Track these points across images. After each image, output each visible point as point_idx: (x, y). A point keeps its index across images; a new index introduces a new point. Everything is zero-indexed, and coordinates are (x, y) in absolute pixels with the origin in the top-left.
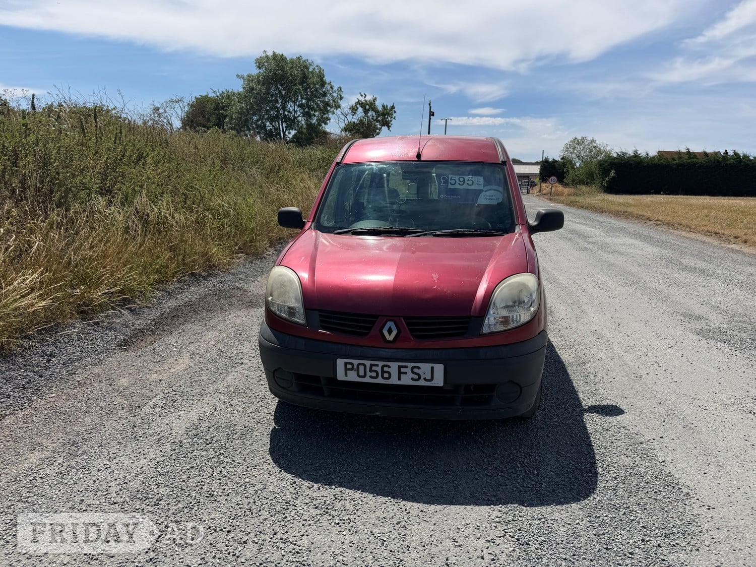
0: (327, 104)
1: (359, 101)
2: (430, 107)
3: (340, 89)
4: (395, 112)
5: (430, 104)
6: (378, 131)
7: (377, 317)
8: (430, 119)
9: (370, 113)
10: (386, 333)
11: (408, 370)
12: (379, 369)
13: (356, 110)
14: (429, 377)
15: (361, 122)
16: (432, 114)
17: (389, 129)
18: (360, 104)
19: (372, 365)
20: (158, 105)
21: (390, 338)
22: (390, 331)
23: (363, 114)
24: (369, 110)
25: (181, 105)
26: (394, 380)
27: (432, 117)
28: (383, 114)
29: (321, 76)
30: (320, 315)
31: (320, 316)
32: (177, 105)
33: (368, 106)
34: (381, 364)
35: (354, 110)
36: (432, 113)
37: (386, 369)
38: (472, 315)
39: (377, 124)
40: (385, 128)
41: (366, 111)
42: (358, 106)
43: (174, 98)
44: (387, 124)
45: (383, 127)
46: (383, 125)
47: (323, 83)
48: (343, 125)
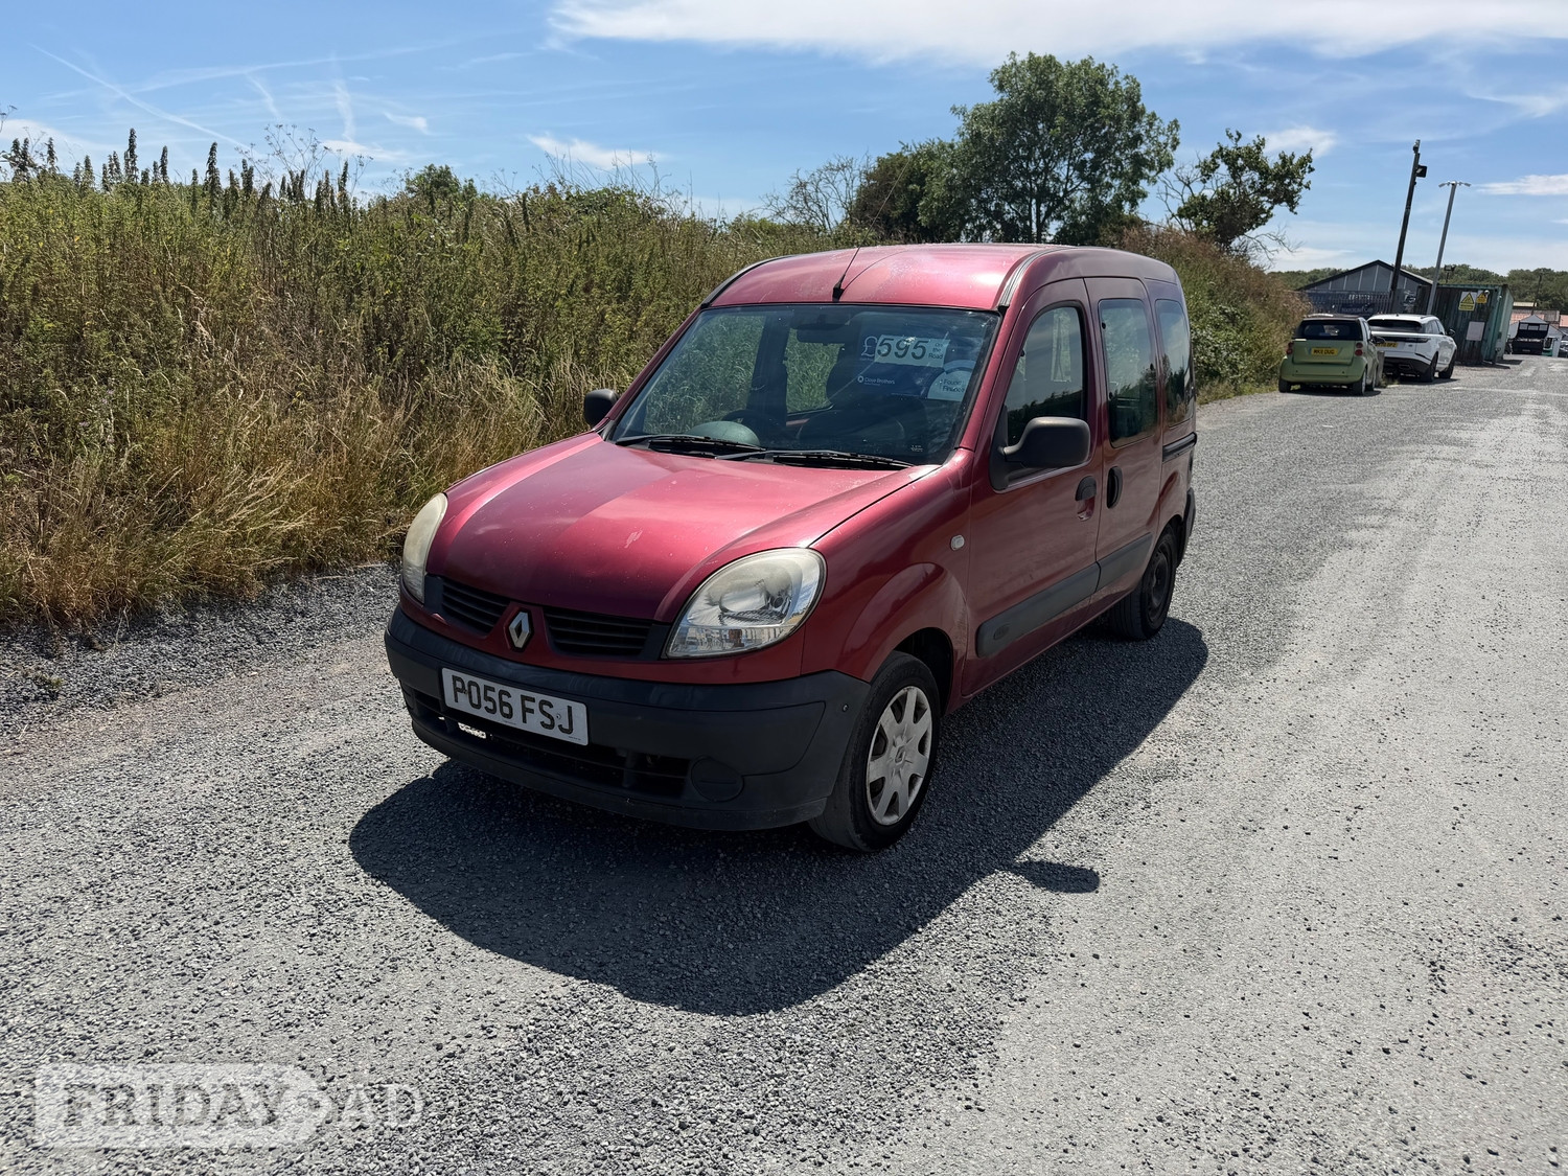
0: (1139, 162)
1: (1221, 148)
2: (1417, 156)
3: (1175, 124)
4: (1312, 170)
5: (1416, 149)
6: (1263, 216)
8: (1413, 183)
9: (1248, 176)
13: (1213, 170)
15: (1223, 196)
16: (1420, 171)
17: (1291, 210)
18: (1222, 156)
20: (804, 177)
23: (1231, 180)
24: (1242, 169)
25: (848, 175)
27: (1418, 179)
28: (1279, 177)
29: (1132, 99)
32: (839, 176)
33: (1241, 159)
35: (1207, 170)
36: (1419, 171)
39: (1262, 199)
40: (1281, 210)
41: (1236, 172)
42: (1219, 161)
43: (835, 163)
44: (1290, 200)
45: (1276, 206)
46: (1278, 201)
47: (1136, 114)
48: (1176, 205)
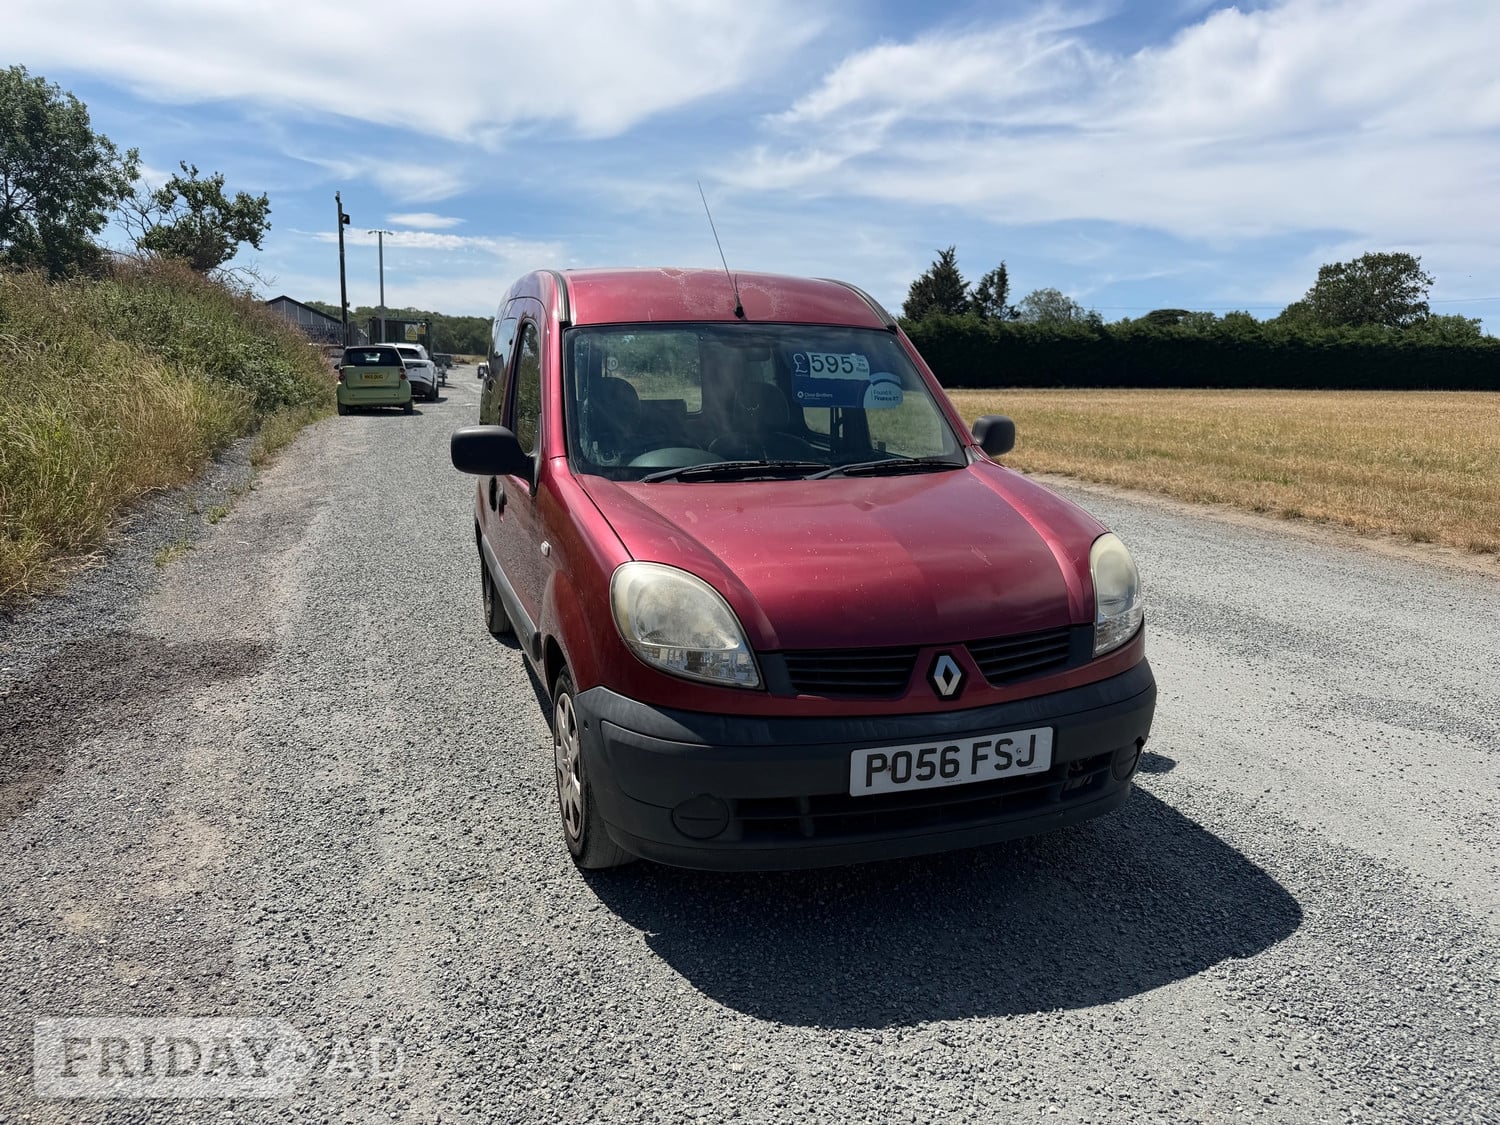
0: (97, 185)
1: (177, 180)
2: (340, 206)
3: (133, 156)
4: (268, 211)
5: (338, 199)
6: (228, 250)
7: (915, 649)
8: (341, 230)
9: (208, 210)
10: (940, 680)
11: (990, 751)
12: (936, 759)
13: (172, 201)
14: (1025, 758)
15: (185, 227)
16: (344, 220)
17: (256, 247)
18: (179, 188)
19: (923, 753)
21: (948, 690)
22: (948, 677)
23: (190, 212)
24: (204, 203)
26: (965, 777)
27: (345, 225)
28: (240, 214)
29: (79, 117)
30: (787, 661)
31: (790, 664)
33: (203, 195)
34: (940, 746)
35: (165, 200)
36: (344, 218)
37: (950, 755)
38: (1073, 623)
39: (226, 234)
40: (245, 246)
41: (197, 206)
42: (175, 192)
44: (254, 238)
45: (241, 242)
46: (240, 237)
47: (86, 138)
48: (140, 234)
